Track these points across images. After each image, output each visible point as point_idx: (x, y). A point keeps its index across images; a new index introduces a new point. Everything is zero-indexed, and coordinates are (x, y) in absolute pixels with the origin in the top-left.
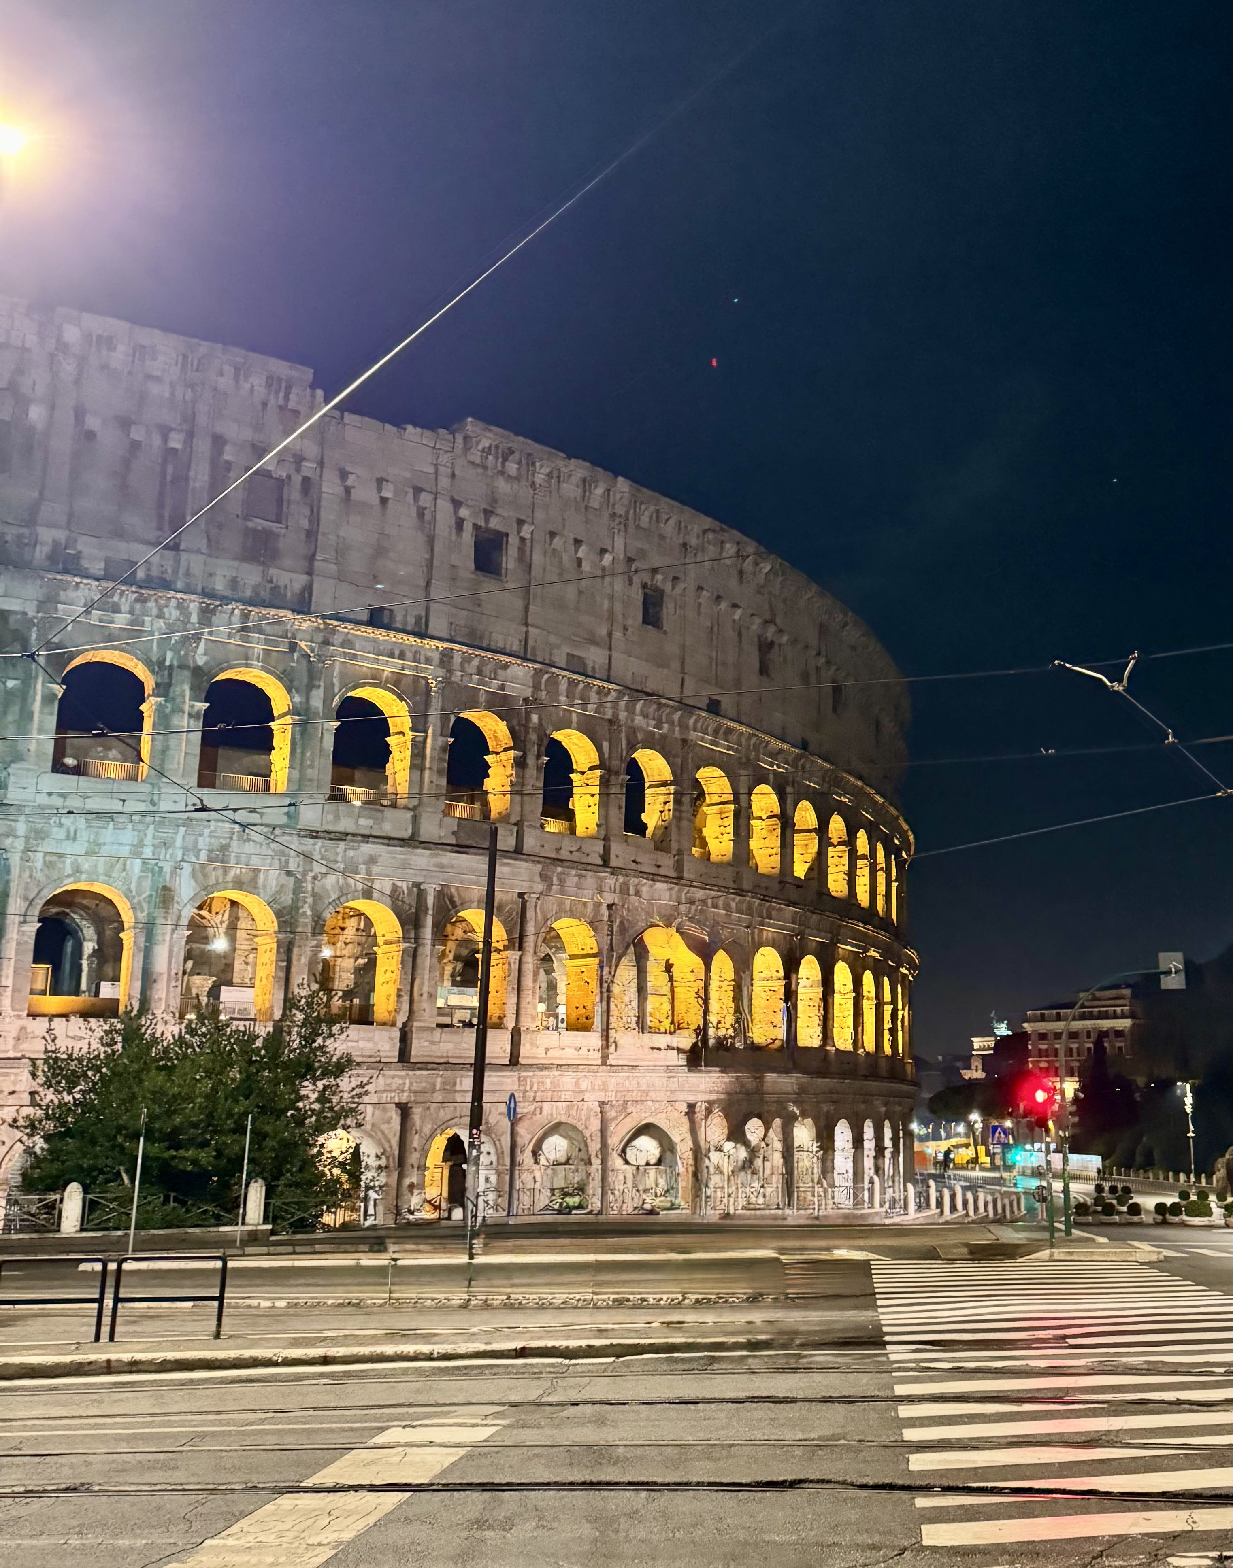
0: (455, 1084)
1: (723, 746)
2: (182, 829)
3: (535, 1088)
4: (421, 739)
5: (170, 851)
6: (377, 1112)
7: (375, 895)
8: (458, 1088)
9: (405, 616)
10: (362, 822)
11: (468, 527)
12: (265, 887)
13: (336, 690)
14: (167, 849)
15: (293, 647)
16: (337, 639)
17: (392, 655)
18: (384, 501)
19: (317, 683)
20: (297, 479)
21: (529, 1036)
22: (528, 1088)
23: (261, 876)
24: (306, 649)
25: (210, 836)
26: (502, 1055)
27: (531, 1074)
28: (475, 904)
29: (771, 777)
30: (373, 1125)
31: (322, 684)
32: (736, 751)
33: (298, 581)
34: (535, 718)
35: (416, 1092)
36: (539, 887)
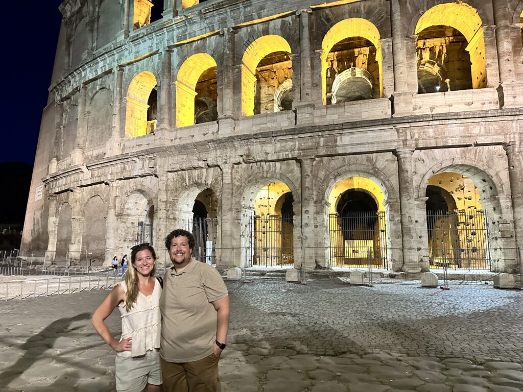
0: (336, 141)
3: (416, 137)
5: (162, 44)
6: (283, 166)
7: (270, 31)
8: (339, 143)
21: (402, 97)
22: (409, 137)
28: (347, 15)
30: (281, 174)
35: (303, 150)
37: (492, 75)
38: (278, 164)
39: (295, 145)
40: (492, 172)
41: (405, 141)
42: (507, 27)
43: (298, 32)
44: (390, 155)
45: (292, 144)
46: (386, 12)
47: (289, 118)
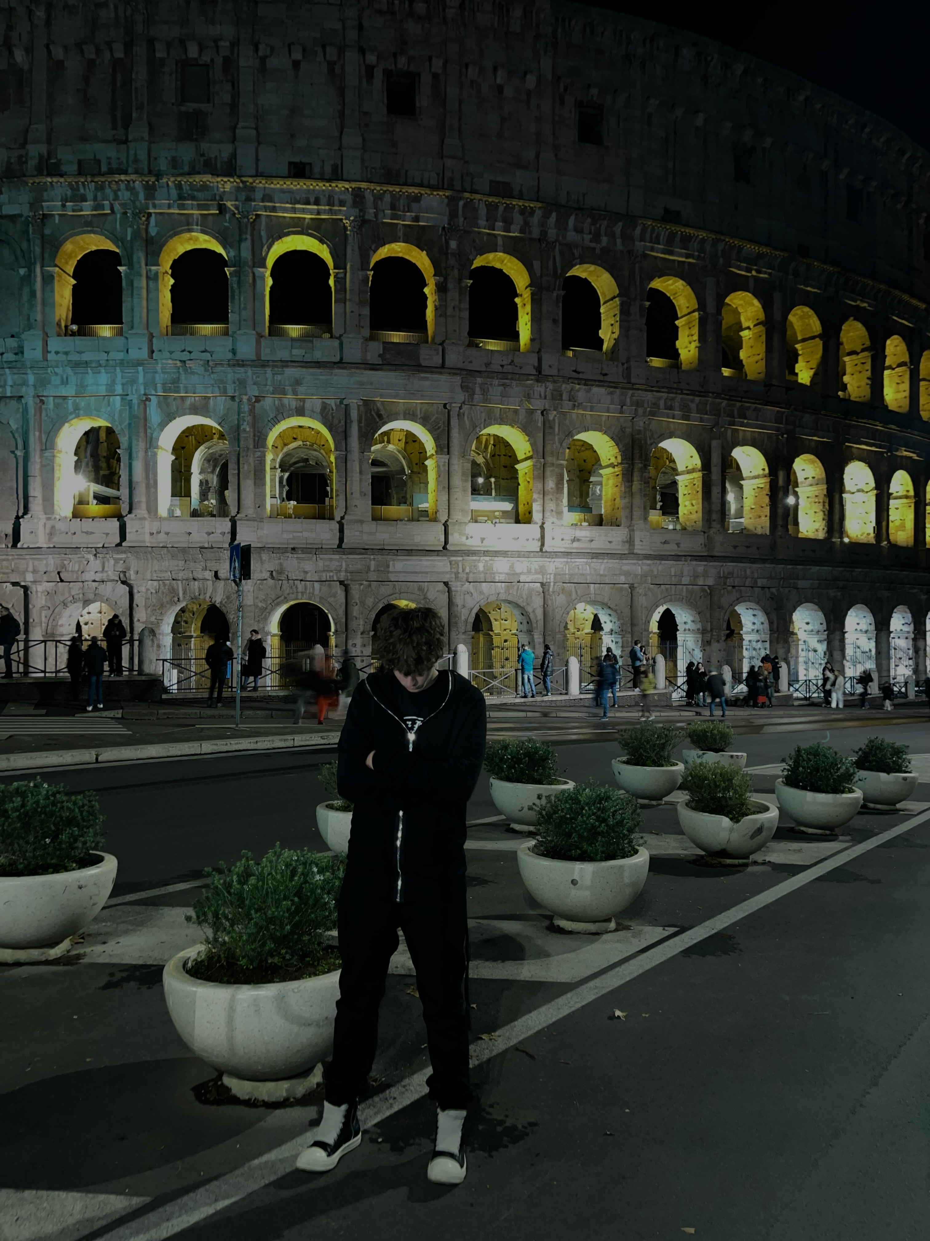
0: (388, 566)
1: (680, 255)
2: (140, 369)
3: (467, 570)
4: (342, 275)
5: (135, 388)
6: (323, 588)
7: (307, 412)
8: (391, 569)
9: (322, 167)
10: (295, 352)
11: (379, 74)
12: (215, 410)
13: (264, 242)
14: (132, 386)
15: (222, 209)
16: (258, 195)
17: (308, 203)
18: (296, 64)
19: (244, 237)
20: (219, 61)
21: (456, 527)
22: (460, 570)
23: (211, 402)
24: (233, 208)
25: (164, 373)
26: (437, 543)
27: (461, 558)
28: (402, 416)
29: (751, 283)
30: (321, 598)
31: (249, 237)
32: (698, 258)
33: (226, 150)
34: (453, 244)
35: (352, 572)
36: (461, 397)
37: (537, 511)
38: (317, 585)
39: (341, 566)
40: (529, 609)
41: (457, 573)
42: (553, 464)
43: (343, 423)
44: (441, 586)
45: (337, 564)
46: (444, 423)
47: (331, 530)
